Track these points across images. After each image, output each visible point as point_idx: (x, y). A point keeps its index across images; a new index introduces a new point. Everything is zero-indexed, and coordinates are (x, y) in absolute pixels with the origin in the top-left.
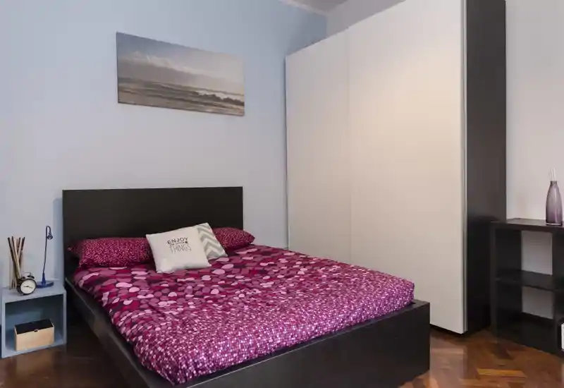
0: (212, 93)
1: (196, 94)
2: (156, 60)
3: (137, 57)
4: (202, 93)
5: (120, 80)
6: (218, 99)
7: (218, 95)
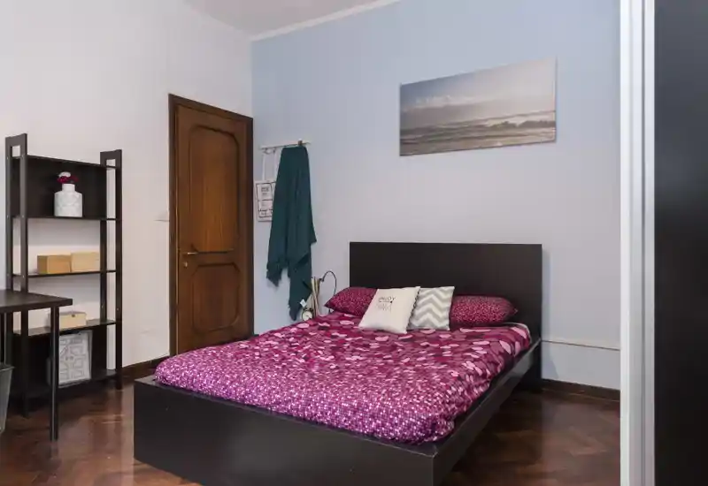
0: (503, 121)
1: (481, 128)
2: (437, 102)
3: (420, 104)
4: (491, 123)
5: (403, 132)
6: (513, 126)
7: (511, 121)
